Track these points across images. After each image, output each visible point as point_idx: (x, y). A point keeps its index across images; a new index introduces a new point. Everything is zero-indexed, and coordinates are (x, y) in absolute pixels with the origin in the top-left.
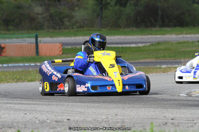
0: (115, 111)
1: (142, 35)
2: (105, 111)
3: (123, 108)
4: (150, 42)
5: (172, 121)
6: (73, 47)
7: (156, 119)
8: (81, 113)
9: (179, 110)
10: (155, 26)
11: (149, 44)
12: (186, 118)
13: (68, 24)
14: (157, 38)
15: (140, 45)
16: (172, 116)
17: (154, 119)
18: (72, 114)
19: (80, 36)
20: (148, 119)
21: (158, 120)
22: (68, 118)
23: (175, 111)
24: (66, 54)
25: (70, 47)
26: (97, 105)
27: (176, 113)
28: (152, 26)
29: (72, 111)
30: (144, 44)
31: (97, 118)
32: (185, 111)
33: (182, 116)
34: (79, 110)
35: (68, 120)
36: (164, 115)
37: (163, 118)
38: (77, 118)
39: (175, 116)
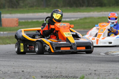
0: (55, 65)
1: (74, 12)
2: (48, 65)
3: (61, 63)
4: (79, 17)
5: (94, 72)
6: (26, 21)
7: (84, 71)
8: (32, 66)
9: (100, 65)
10: (83, 6)
11: (79, 19)
12: (105, 70)
13: (22, 4)
14: (84, 14)
15: (73, 19)
16: (95, 69)
17: (83, 71)
18: (26, 67)
19: (31, 13)
20: (78, 71)
21: (85, 71)
22: (23, 70)
23: (97, 65)
24: (21, 25)
25: (23, 21)
26: (43, 61)
27: (98, 66)
29: (25, 65)
30: (75, 19)
31: (43, 70)
32: (103, 65)
33: (102, 68)
34: (30, 64)
35: (23, 71)
36: (89, 68)
37: (88, 70)
38: (29, 70)
39: (97, 68)
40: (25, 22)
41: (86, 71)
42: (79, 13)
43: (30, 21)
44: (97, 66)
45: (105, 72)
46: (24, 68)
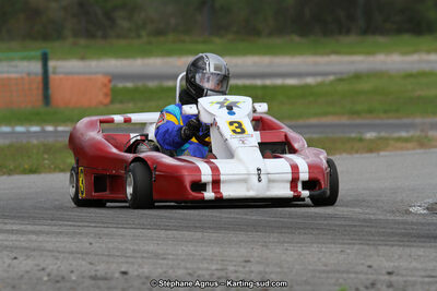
0: (244, 251)
1: (315, 54)
2: (217, 250)
3: (265, 245)
4: (334, 74)
5: (387, 277)
6: (140, 84)
7: (348, 272)
8: (157, 256)
9: (408, 250)
10: (348, 32)
11: (332, 78)
12: (426, 270)
13: (125, 24)
14: (353, 62)
15: (310, 80)
16: (389, 265)
17: (343, 272)
18: (135, 258)
19: (158, 56)
20: (328, 272)
21: (353, 276)
22: (123, 270)
23: (398, 251)
24: (121, 102)
25: (129, 85)
26: (198, 235)
27: (400, 257)
28: (340, 33)
29: (134, 251)
30: (319, 79)
31: (199, 269)
32: (421, 252)
33: (414, 264)
34: (151, 248)
35: (125, 273)
36: (369, 263)
37: (365, 269)
38: (146, 270)
39: (396, 264)
40: (136, 90)
41: (356, 273)
42: (334, 58)
43: (152, 84)
44: (396, 257)
45: (427, 280)
46: (131, 260)
